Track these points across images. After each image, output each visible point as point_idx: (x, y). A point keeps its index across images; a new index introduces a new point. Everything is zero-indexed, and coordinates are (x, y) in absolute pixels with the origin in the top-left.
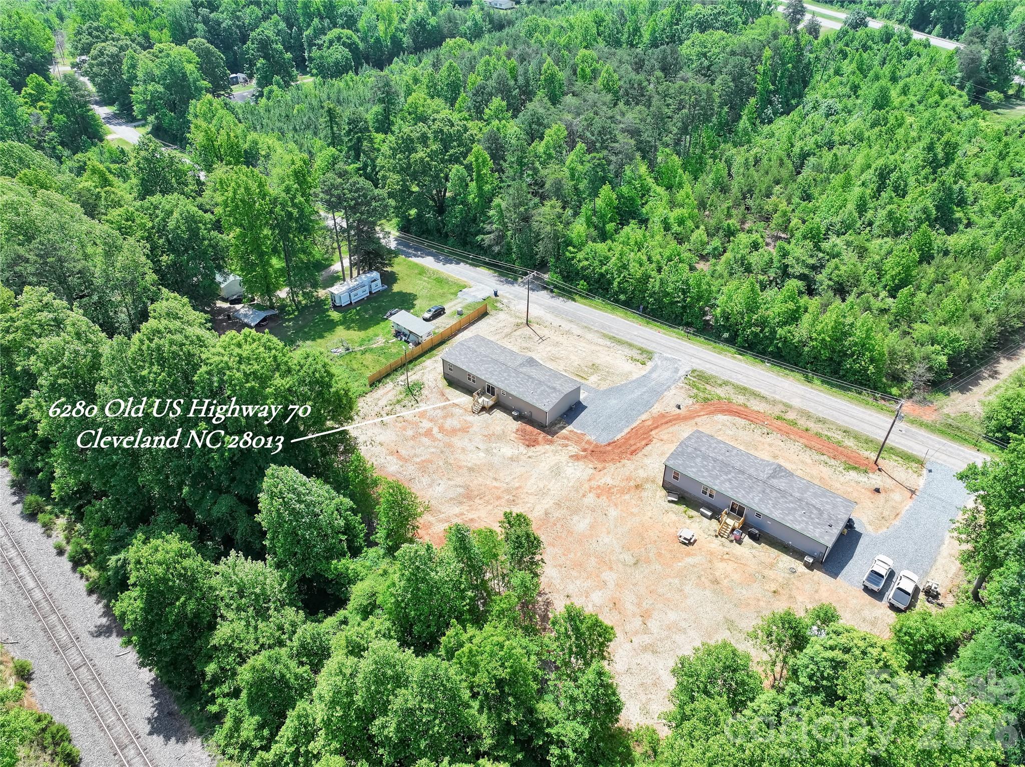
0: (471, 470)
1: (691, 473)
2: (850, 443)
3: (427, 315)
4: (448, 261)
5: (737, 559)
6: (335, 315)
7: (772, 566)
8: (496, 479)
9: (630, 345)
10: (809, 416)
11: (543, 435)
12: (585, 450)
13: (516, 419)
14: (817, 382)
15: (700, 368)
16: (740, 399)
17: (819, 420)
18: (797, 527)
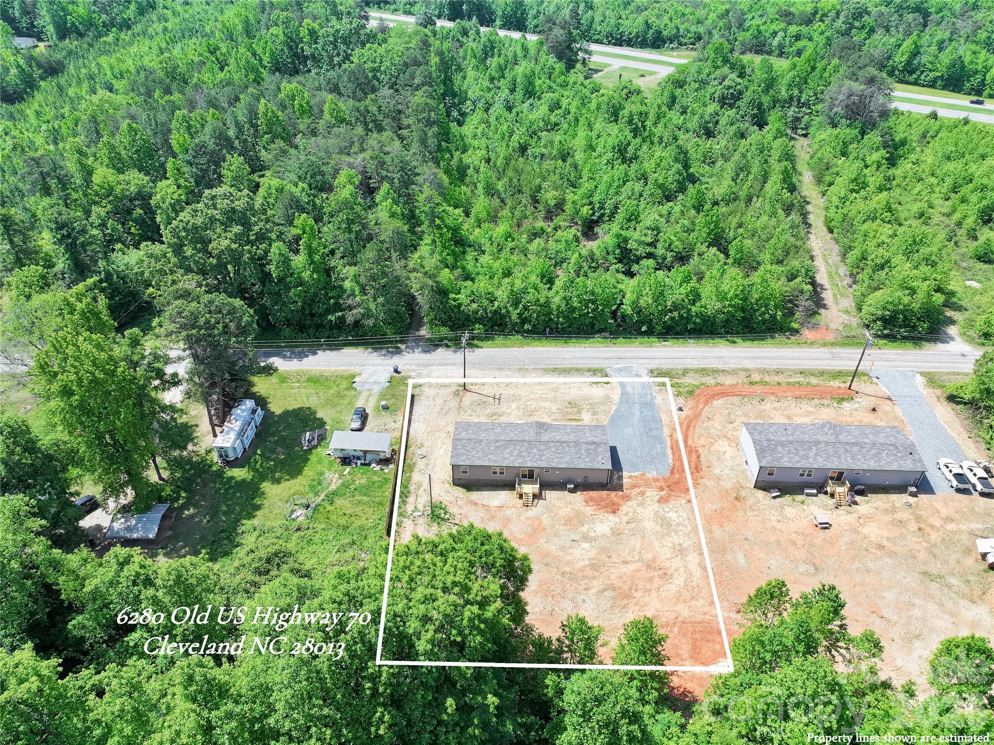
0: (594, 567)
1: (786, 462)
2: (814, 381)
3: (356, 425)
4: (301, 356)
5: (869, 518)
6: (239, 473)
7: (894, 510)
8: (626, 563)
9: (578, 371)
10: (767, 372)
11: (613, 494)
12: (662, 489)
13: (571, 491)
14: (739, 340)
15: (654, 367)
16: (710, 381)
17: (778, 372)
18: (895, 467)
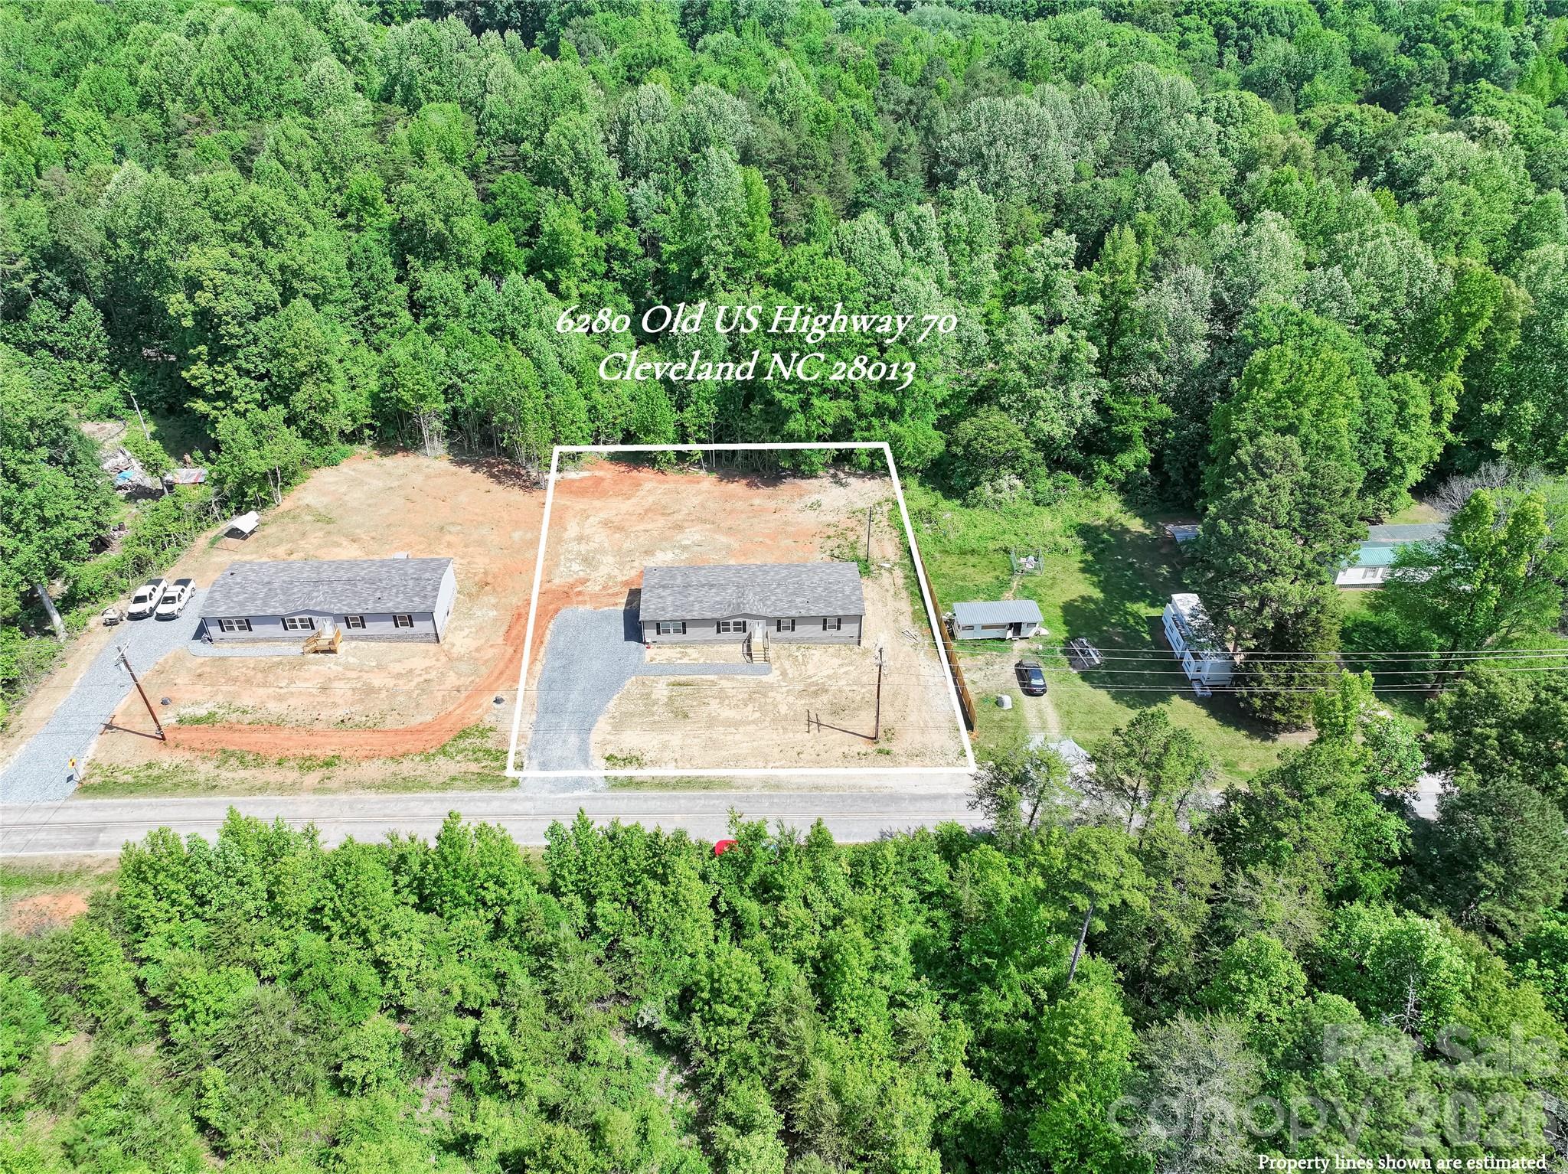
9: (662, 784)
10: (281, 788)
12: (579, 593)
16: (407, 767)
